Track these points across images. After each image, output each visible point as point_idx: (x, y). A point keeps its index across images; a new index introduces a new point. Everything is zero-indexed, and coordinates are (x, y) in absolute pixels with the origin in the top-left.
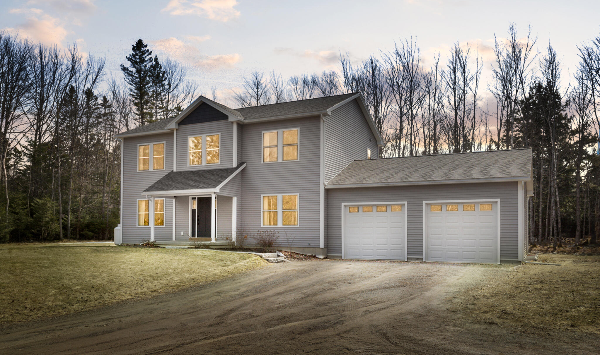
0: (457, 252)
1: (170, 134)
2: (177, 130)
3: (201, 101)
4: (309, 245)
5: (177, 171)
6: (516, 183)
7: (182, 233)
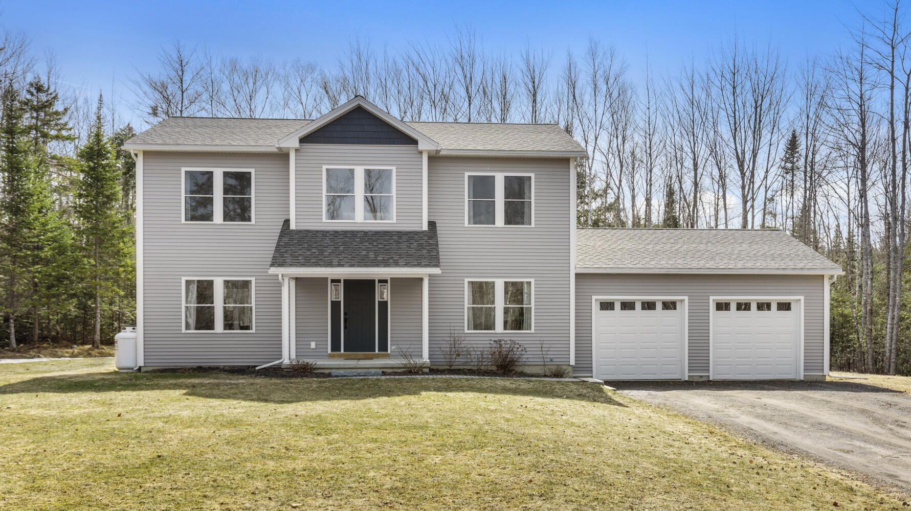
0: (749, 366)
1: (282, 156)
2: (297, 150)
3: (359, 104)
4: (552, 361)
5: (299, 228)
6: (822, 277)
7: (313, 345)
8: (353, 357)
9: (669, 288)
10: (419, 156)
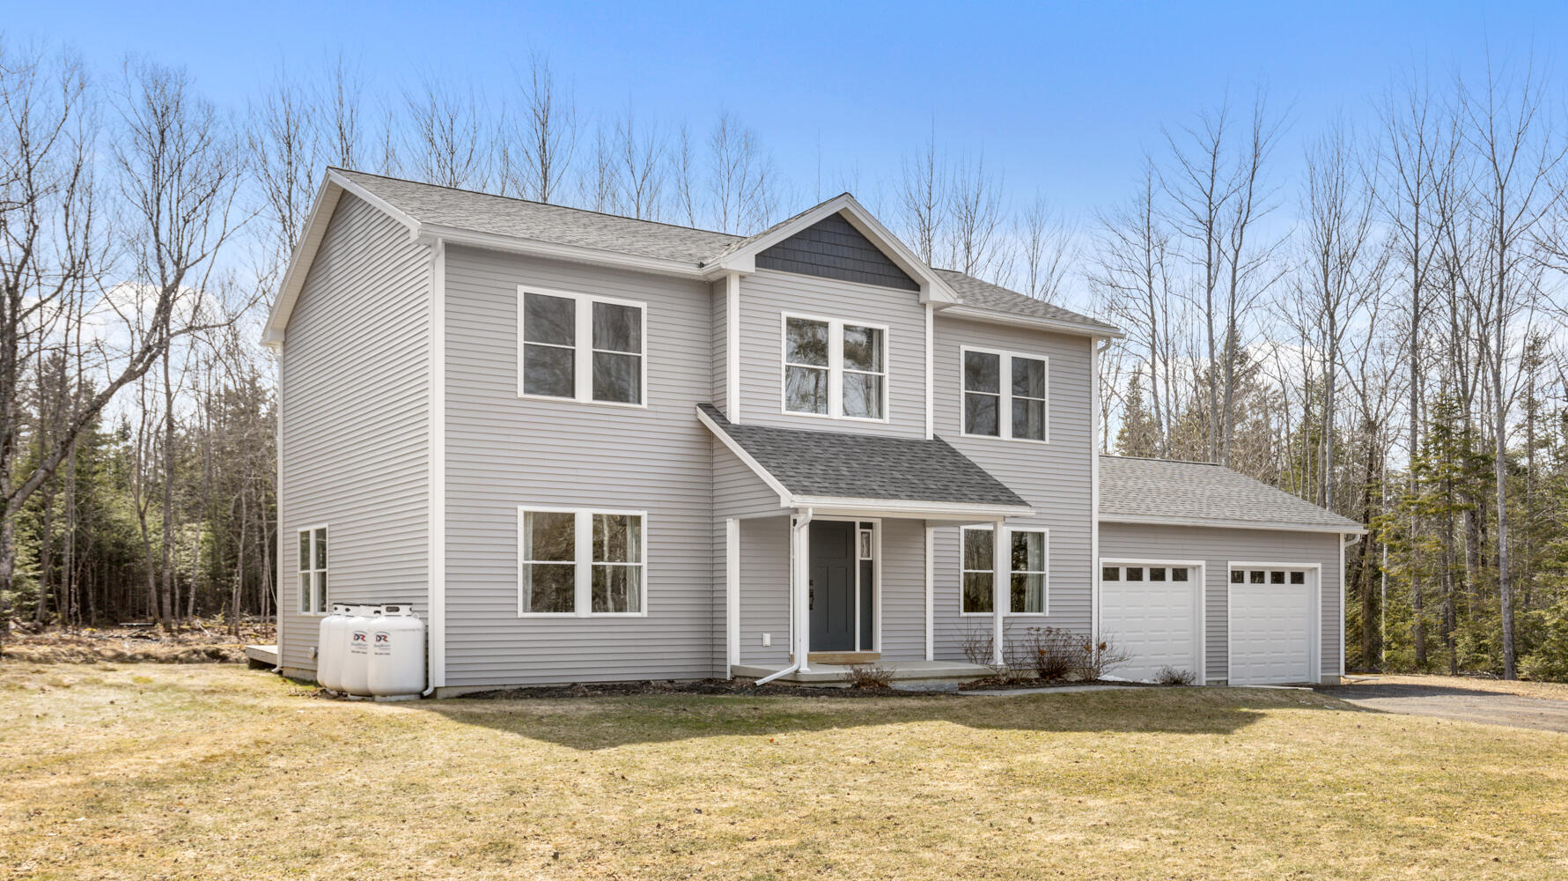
1: (712, 287)
2: (741, 278)
3: (845, 208)
5: (744, 422)
6: (1338, 537)
7: (767, 639)
8: (827, 660)
9: (1185, 547)
10: (921, 310)
